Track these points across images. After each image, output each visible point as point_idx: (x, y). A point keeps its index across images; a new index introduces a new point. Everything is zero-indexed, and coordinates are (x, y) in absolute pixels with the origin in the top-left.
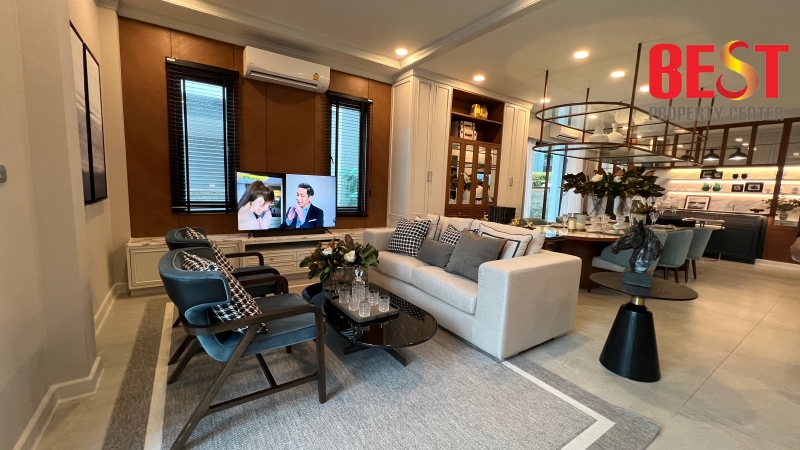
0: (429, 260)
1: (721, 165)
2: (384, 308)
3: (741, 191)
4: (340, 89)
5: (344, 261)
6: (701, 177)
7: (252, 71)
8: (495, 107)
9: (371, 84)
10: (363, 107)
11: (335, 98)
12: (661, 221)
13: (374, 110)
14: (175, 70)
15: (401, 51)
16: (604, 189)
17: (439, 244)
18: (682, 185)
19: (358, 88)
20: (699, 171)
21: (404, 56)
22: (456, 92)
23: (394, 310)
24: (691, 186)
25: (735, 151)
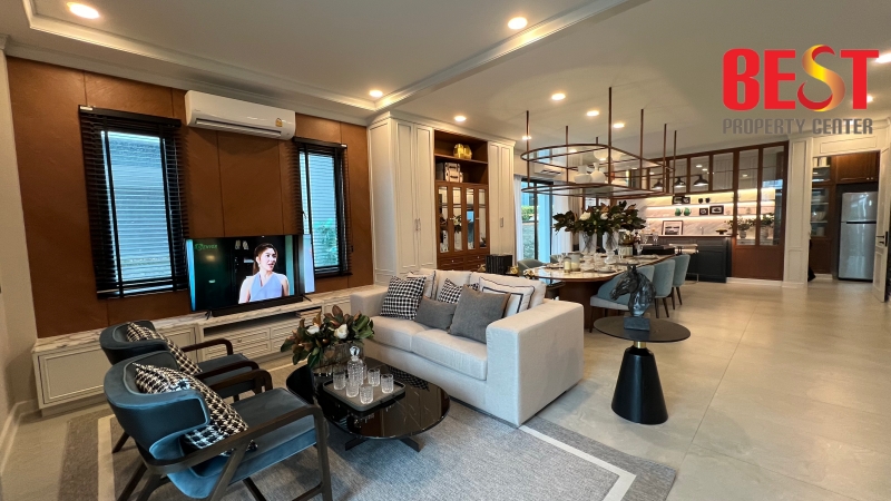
0: (430, 323)
1: (689, 192)
2: (388, 388)
3: (707, 214)
4: (308, 135)
5: (335, 338)
6: (673, 203)
7: (198, 119)
8: (478, 147)
9: (343, 127)
10: (336, 153)
11: (302, 145)
12: (646, 251)
13: (350, 156)
14: (91, 120)
15: (375, 93)
16: (592, 227)
17: (438, 303)
18: (659, 213)
19: (328, 132)
20: (671, 198)
21: (379, 98)
22: (436, 132)
23: (399, 388)
24: (666, 212)
25: (697, 178)
